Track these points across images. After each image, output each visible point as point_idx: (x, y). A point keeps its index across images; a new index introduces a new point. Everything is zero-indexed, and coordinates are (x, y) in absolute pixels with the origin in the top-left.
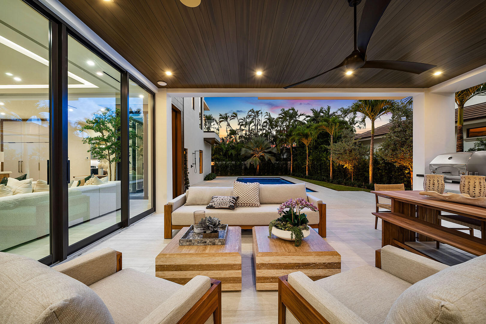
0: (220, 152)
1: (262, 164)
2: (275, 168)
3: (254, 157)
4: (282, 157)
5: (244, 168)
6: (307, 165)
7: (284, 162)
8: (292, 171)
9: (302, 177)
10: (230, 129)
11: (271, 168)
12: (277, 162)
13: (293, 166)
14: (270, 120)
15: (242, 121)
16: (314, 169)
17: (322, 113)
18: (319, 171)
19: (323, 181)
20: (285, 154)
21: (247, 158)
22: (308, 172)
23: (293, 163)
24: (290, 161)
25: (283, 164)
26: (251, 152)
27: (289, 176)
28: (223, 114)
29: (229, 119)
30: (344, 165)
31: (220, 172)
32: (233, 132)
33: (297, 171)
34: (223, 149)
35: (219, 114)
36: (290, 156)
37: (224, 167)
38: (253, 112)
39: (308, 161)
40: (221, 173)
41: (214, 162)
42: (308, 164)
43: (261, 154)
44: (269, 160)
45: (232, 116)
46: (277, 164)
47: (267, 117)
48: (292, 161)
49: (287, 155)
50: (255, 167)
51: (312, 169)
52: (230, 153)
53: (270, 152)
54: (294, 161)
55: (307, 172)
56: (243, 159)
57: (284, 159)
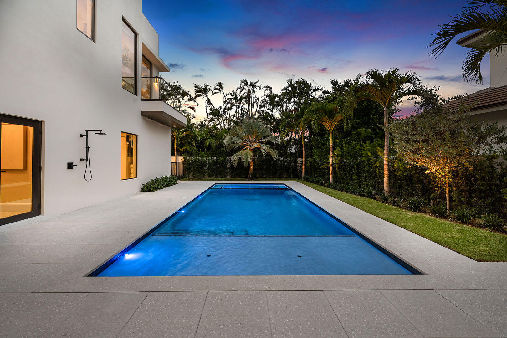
0: (193, 141)
1: (259, 161)
2: (278, 168)
3: (245, 149)
4: (289, 151)
5: (230, 167)
6: (331, 163)
7: (292, 159)
8: (305, 174)
9: (323, 185)
10: (210, 108)
11: (271, 168)
12: (282, 159)
13: (305, 164)
14: (272, 97)
15: (231, 97)
16: (345, 171)
17: (348, 86)
18: (355, 176)
19: (369, 197)
20: (293, 146)
21: (234, 150)
22: (333, 177)
23: (306, 160)
24: (301, 156)
25: (291, 161)
26: (240, 142)
27: (300, 180)
28: (202, 85)
29: (209, 94)
30: (427, 169)
31: (192, 173)
32: (215, 113)
33: (313, 174)
34: (198, 137)
35: (194, 85)
36: (301, 150)
37: (199, 165)
38: (247, 84)
39: (333, 157)
40: (194, 174)
41: (183, 157)
42: (333, 163)
43: (256, 145)
44: (268, 155)
45: (215, 89)
46: (281, 161)
47: (268, 92)
48: (304, 157)
49: (296, 147)
50: (246, 165)
51: (340, 172)
52: (208, 142)
53: (269, 143)
54: (307, 157)
55: (331, 176)
56: (228, 153)
57: (292, 155)
